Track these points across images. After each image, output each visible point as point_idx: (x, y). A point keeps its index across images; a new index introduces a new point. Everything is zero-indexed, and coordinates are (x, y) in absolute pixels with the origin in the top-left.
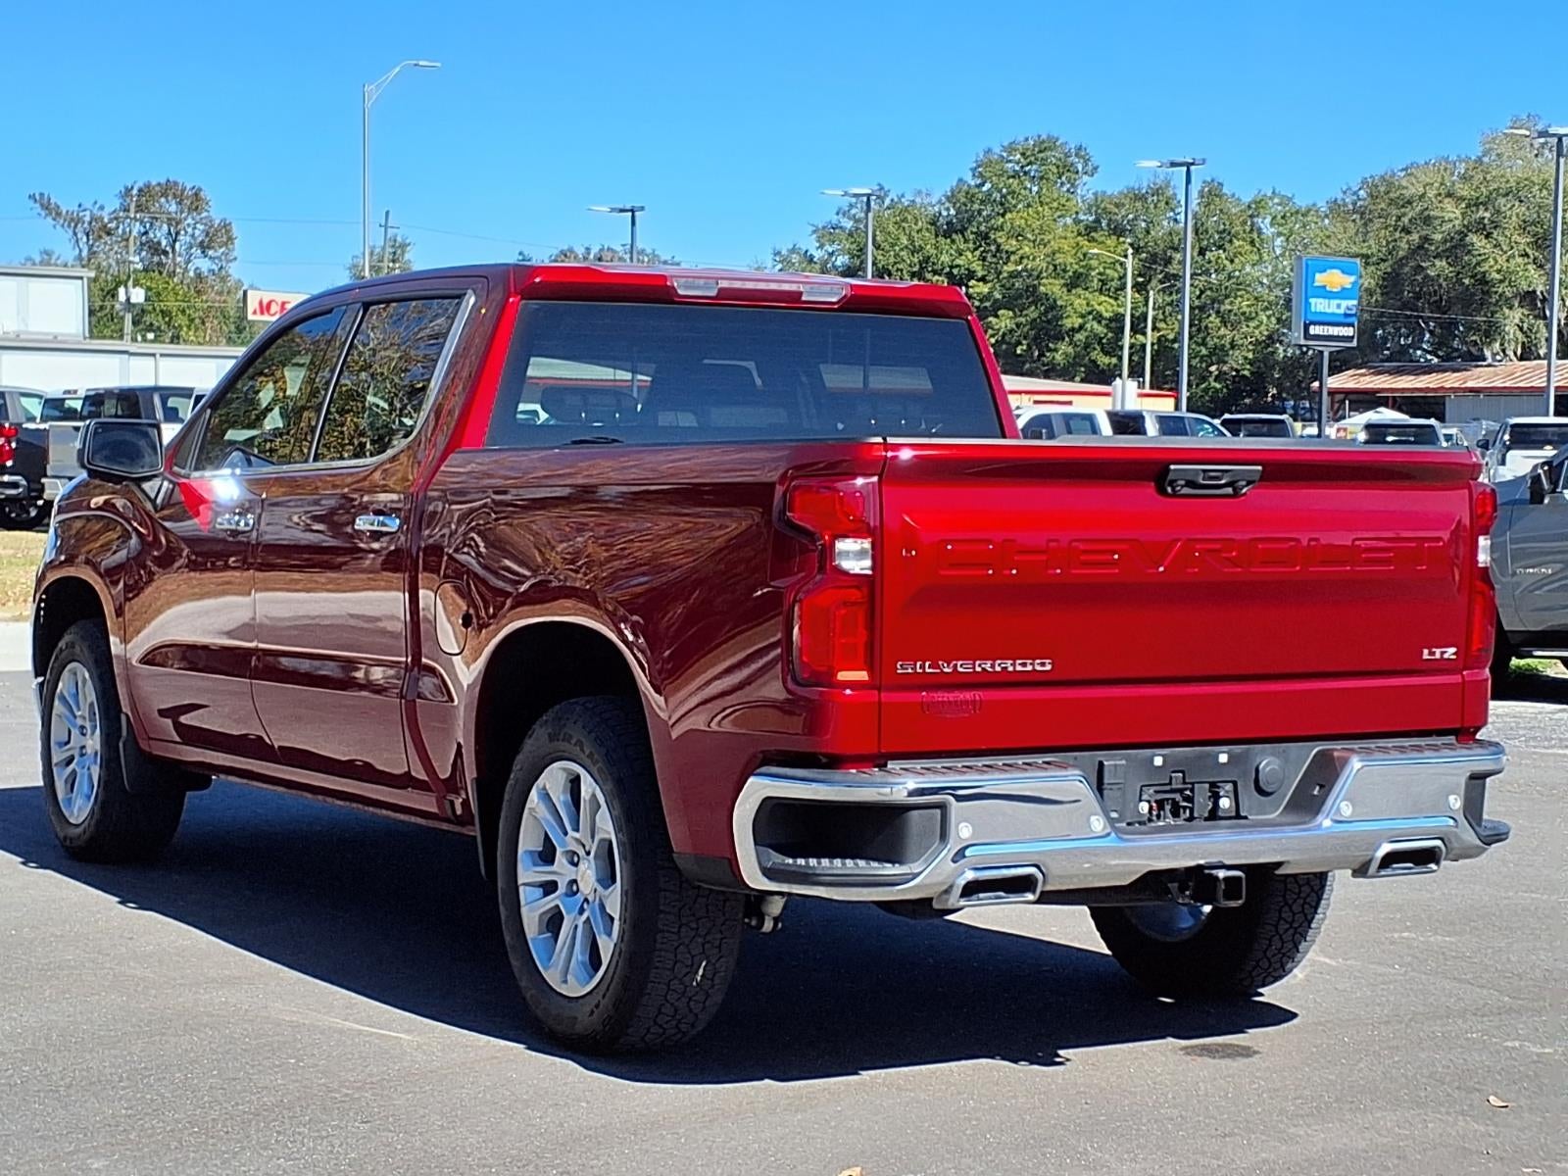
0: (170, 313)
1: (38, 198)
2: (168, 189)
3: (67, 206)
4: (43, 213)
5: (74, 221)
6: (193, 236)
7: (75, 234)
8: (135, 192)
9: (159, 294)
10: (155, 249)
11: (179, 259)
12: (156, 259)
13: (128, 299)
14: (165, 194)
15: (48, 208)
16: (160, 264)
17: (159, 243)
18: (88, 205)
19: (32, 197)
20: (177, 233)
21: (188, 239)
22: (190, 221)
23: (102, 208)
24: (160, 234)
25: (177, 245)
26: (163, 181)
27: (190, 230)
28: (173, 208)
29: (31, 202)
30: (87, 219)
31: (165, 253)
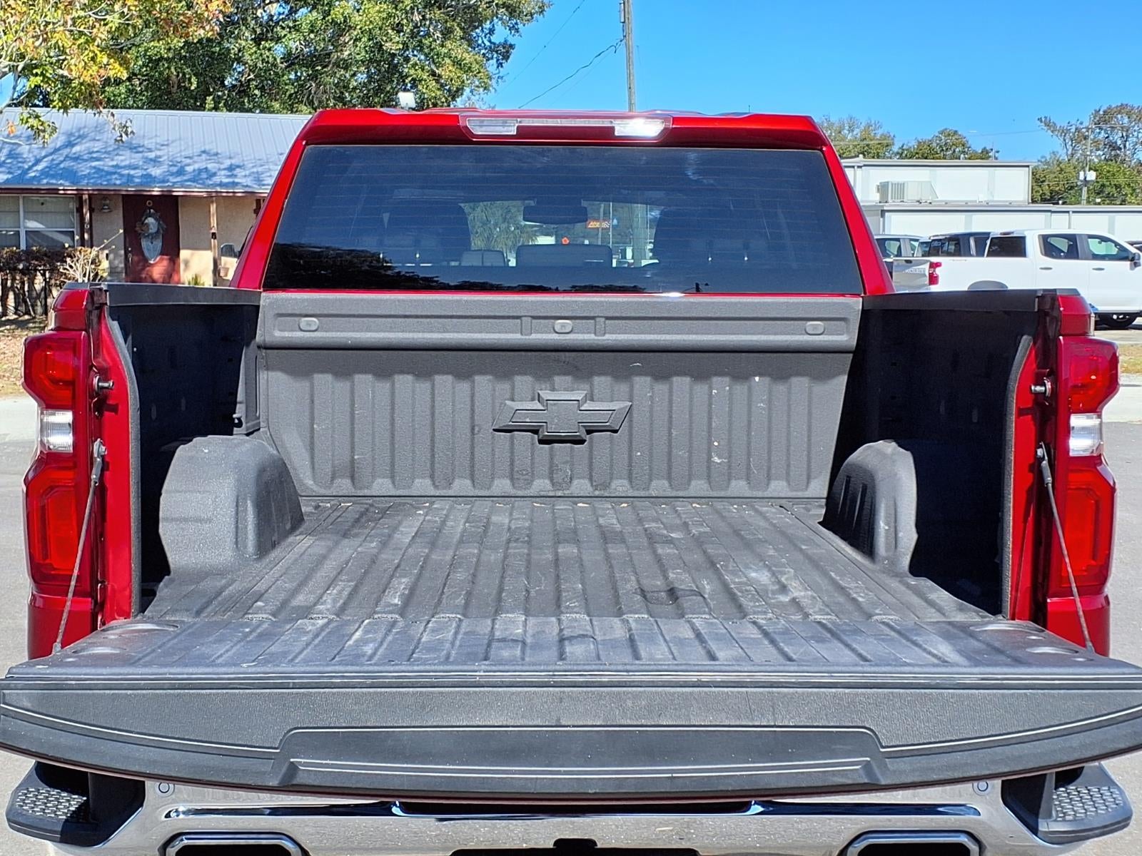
0: (1120, 186)
1: (1043, 120)
2: (1122, 109)
3: (1061, 123)
4: (1046, 128)
5: (1064, 132)
6: (1137, 137)
7: (1065, 140)
8: (1101, 113)
9: (1114, 175)
10: (1114, 147)
11: (1128, 152)
12: (1113, 153)
13: (1085, 178)
14: (1120, 112)
15: (1049, 124)
16: (1117, 155)
17: (1116, 142)
18: (1072, 122)
19: (1040, 120)
20: (1127, 136)
21: (1135, 139)
22: (1136, 128)
23: (1081, 123)
24: (1117, 138)
25: (1127, 143)
26: (1119, 104)
27: (1135, 134)
28: (1126, 120)
29: (1039, 122)
30: (1073, 130)
31: (1120, 149)
